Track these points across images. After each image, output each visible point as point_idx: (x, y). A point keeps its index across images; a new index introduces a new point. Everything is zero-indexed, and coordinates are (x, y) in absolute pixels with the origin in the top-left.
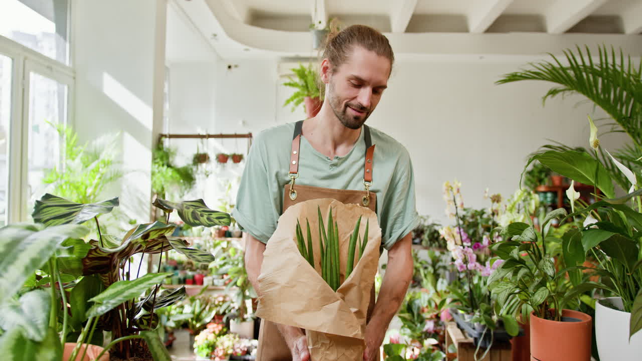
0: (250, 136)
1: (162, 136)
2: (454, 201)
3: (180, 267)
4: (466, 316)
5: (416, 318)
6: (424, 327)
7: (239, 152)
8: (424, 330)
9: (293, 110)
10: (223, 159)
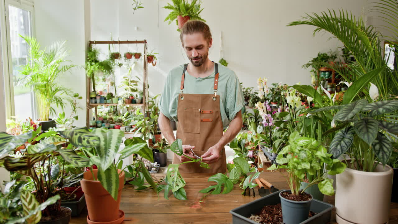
0: (145, 42)
1: (91, 43)
2: (263, 89)
3: (105, 121)
4: (268, 149)
5: (243, 150)
6: (247, 154)
7: (138, 52)
8: (247, 156)
9: (170, 23)
10: (129, 56)
